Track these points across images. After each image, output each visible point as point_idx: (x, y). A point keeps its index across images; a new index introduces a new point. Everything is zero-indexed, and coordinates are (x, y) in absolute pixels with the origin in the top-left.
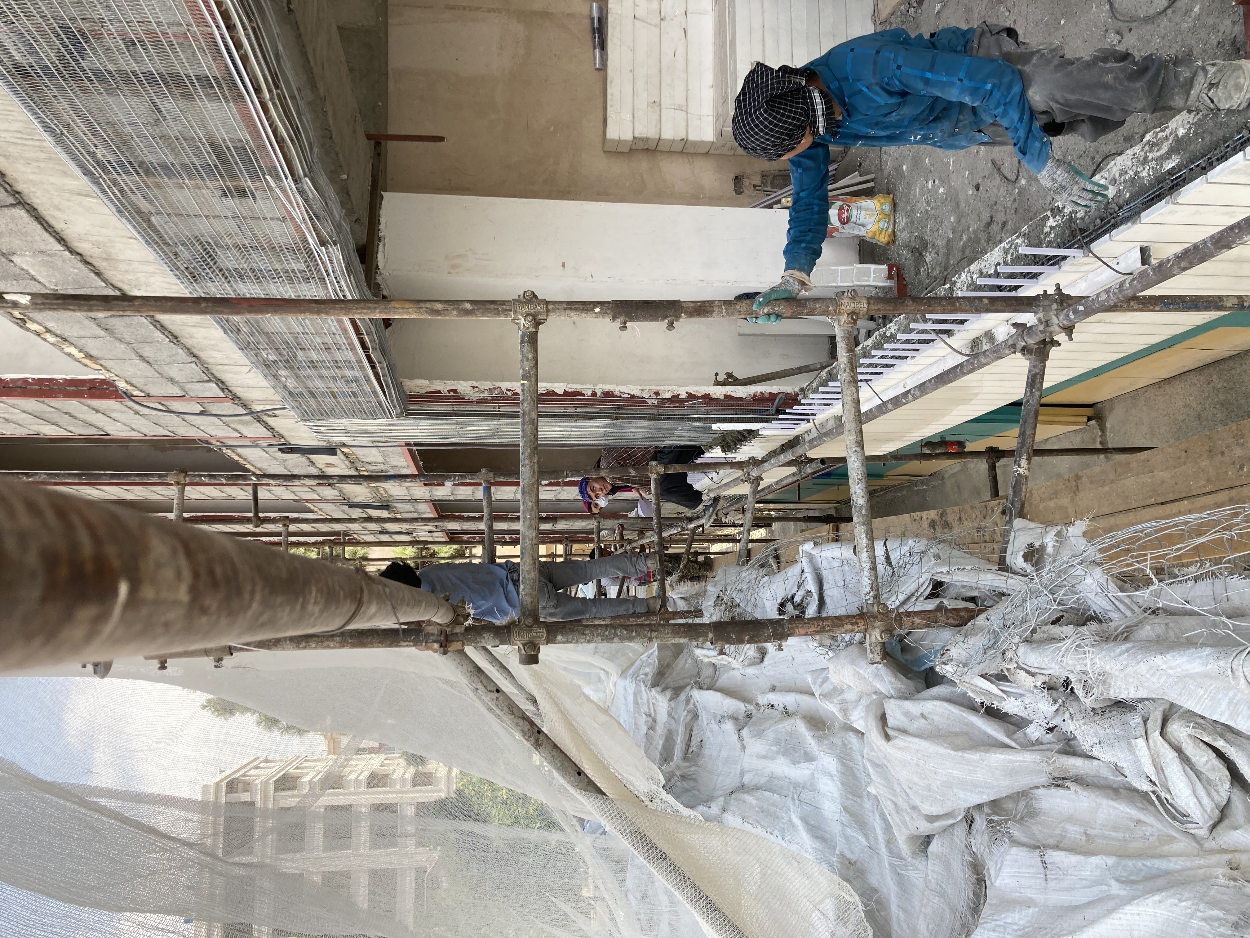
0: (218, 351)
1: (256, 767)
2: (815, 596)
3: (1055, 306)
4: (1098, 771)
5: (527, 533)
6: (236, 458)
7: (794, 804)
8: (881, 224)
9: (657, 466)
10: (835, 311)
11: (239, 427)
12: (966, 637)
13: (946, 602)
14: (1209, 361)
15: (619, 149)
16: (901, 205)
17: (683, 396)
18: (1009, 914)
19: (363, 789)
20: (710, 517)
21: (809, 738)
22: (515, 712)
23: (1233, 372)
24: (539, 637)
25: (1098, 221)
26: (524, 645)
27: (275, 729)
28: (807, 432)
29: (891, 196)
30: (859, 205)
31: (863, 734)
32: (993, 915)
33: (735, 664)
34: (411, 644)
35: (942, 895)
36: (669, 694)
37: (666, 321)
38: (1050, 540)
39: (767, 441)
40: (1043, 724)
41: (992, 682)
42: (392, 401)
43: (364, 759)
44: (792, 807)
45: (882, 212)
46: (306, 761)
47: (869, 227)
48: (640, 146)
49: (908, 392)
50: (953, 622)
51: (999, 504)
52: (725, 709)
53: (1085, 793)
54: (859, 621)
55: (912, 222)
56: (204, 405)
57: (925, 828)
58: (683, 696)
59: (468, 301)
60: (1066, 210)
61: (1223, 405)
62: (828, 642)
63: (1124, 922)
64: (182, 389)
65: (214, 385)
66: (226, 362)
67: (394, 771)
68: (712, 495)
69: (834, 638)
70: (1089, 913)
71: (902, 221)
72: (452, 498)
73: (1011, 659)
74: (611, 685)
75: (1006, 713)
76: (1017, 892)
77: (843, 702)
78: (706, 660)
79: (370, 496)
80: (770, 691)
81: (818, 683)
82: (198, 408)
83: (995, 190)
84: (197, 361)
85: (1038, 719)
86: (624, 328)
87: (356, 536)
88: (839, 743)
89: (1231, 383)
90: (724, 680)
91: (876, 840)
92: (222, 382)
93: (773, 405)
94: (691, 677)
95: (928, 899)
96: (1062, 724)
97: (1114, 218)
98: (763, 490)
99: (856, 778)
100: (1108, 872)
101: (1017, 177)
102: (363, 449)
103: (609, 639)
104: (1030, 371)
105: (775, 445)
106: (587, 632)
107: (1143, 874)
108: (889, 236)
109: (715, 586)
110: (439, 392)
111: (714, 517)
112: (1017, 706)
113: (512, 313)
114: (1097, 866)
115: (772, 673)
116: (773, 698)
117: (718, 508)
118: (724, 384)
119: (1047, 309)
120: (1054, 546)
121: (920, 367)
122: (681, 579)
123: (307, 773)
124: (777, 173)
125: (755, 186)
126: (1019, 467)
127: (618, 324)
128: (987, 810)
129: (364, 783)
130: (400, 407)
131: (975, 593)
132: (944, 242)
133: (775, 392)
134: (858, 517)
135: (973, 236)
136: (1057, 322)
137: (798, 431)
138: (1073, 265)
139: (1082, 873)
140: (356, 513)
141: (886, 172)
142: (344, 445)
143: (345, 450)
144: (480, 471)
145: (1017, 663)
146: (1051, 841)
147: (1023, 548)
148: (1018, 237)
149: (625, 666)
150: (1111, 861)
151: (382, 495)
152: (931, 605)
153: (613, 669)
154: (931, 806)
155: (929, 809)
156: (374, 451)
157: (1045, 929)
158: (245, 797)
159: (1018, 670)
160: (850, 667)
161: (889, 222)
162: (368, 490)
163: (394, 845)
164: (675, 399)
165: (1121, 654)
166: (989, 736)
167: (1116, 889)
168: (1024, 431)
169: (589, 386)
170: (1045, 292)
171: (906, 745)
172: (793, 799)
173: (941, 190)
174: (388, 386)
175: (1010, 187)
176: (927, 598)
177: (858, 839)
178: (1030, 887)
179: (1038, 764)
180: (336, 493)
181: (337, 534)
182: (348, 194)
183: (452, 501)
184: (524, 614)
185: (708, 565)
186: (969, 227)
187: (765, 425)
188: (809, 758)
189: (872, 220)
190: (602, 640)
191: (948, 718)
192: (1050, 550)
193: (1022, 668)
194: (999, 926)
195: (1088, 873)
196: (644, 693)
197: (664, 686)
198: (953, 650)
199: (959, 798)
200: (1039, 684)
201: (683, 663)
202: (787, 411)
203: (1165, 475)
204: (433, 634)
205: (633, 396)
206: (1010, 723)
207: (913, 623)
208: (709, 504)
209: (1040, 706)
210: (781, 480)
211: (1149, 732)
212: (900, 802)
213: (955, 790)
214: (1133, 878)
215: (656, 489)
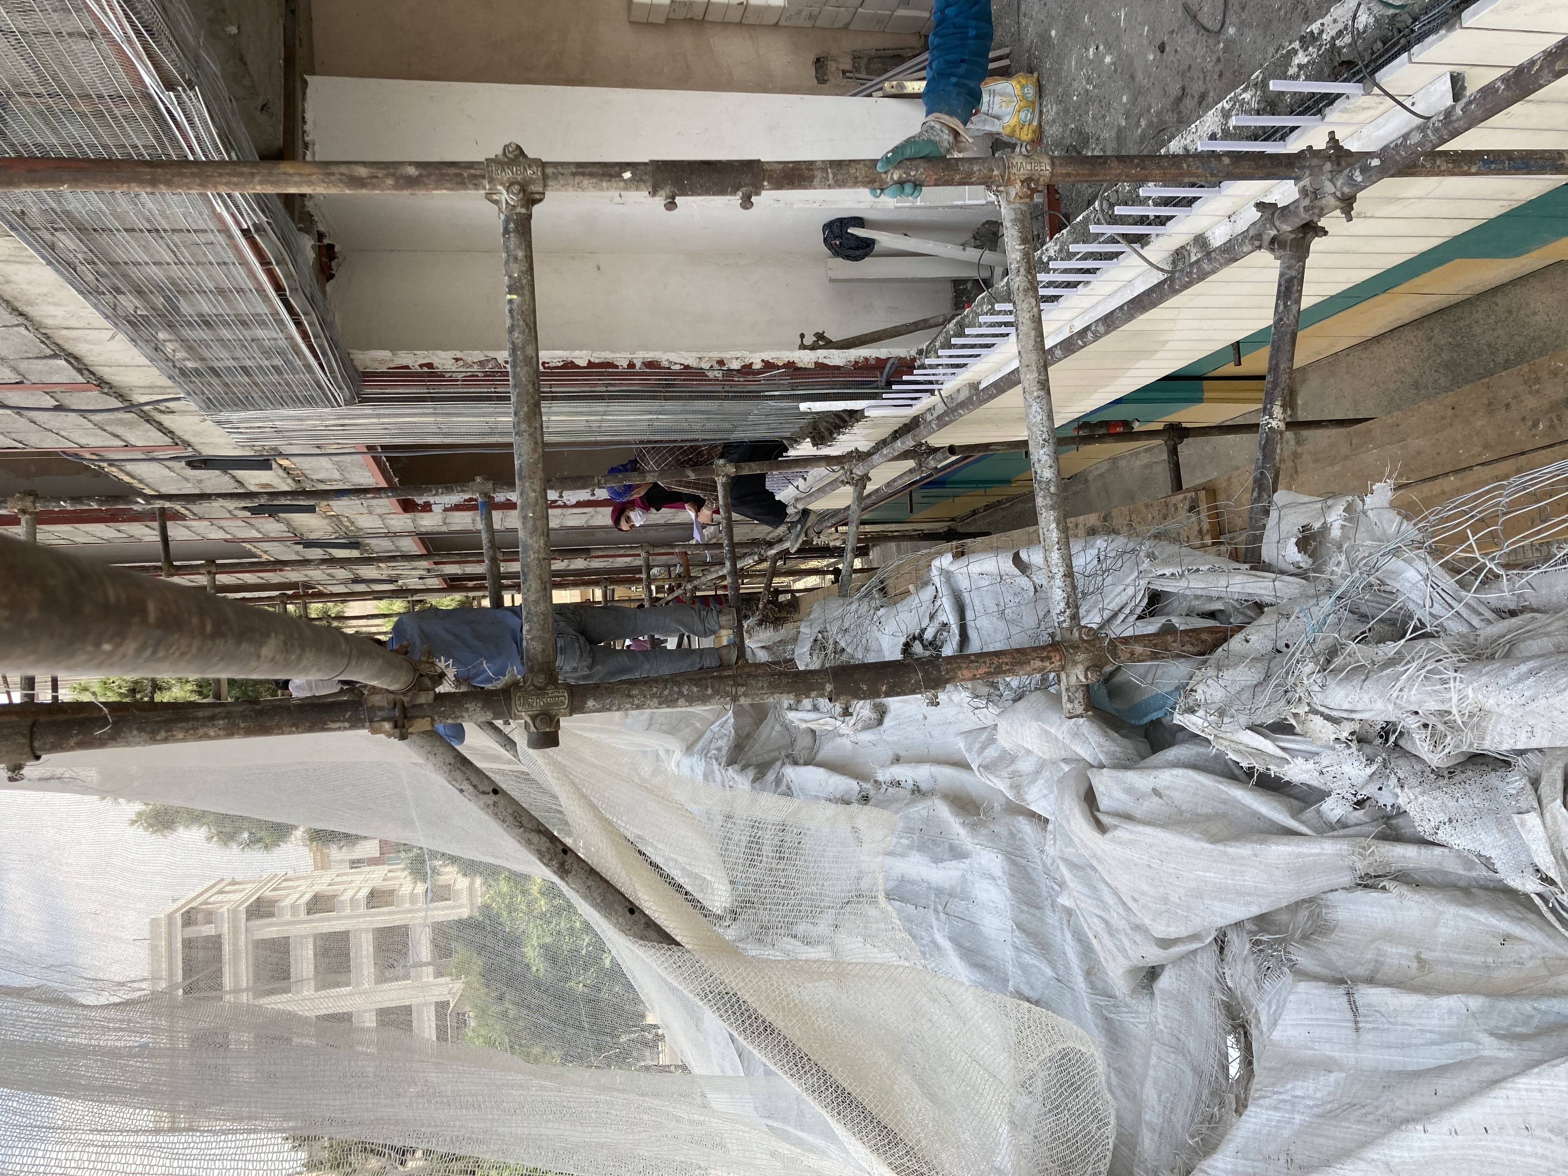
0: (57, 305)
1: (221, 892)
2: (955, 629)
3: (1328, 166)
4: (1440, 864)
5: (530, 541)
6: (127, 479)
7: (938, 919)
8: (1022, 115)
9: (725, 465)
10: (1003, 177)
11: (119, 430)
12: (1219, 670)
13: (1175, 621)
14: (1430, 310)
15: (652, 19)
16: (1049, 87)
17: (758, 365)
18: (1299, 1083)
19: (362, 910)
20: (798, 536)
21: (957, 825)
22: (525, 822)
23: (1462, 323)
24: (556, 704)
25: (1379, 44)
26: (534, 718)
27: (234, 846)
28: (929, 410)
29: (1036, 75)
30: (992, 88)
31: (1047, 821)
32: (1274, 1085)
33: (844, 729)
34: (347, 725)
35: (1179, 1049)
36: (751, 773)
37: (740, 193)
38: (1336, 517)
39: (874, 426)
40: (1347, 796)
41: (1265, 737)
42: (335, 379)
43: (361, 873)
44: (935, 923)
45: (1024, 97)
46: (285, 880)
47: (1006, 119)
48: (681, 14)
49: (1088, 328)
50: (1191, 649)
51: (1185, 499)
52: (831, 789)
53: (1417, 897)
54: (1052, 654)
55: (1066, 110)
56: (57, 396)
57: (1153, 955)
58: (771, 776)
59: (411, 163)
60: (1324, 36)
61: (1447, 367)
62: (985, 690)
63: (1514, 1103)
64: (14, 369)
65: (63, 362)
66: (73, 323)
67: (401, 885)
68: (800, 506)
69: (994, 686)
70: (1447, 1085)
71: (1051, 110)
72: (444, 529)
73: (1300, 699)
74: (673, 765)
75: (1288, 783)
76: (1307, 1048)
77: (1015, 775)
78: (804, 726)
79: (330, 529)
80: (892, 763)
81: (975, 749)
82: (51, 403)
83: (1189, 49)
84: (26, 322)
85: (1341, 788)
86: (671, 205)
87: (321, 588)
88: (1003, 831)
89: (1458, 338)
90: (826, 751)
91: (1068, 968)
92: (76, 358)
93: (882, 374)
94: (779, 749)
95: (1159, 1058)
96: (1377, 795)
97: (1404, 36)
98: (869, 495)
99: (1031, 881)
100: (1471, 1021)
101: (1223, 25)
102: (310, 459)
103: (671, 702)
104: (1281, 275)
105: (885, 432)
106: (634, 692)
107: (1535, 1022)
108: (1034, 132)
109: (811, 625)
110: (407, 367)
111: (803, 538)
112: (1307, 771)
113: (486, 182)
114: (1450, 1011)
115: (895, 738)
116: (901, 772)
117: (808, 524)
118: (813, 348)
119: (1316, 172)
120: (1343, 527)
121: (1095, 300)
122: (760, 624)
123: (288, 895)
124: (873, 53)
125: (844, 72)
126: (1271, 417)
127: (659, 201)
128: (1249, 926)
129: (363, 903)
130: (349, 388)
131: (1218, 606)
132: (1113, 134)
133: (883, 357)
134: (1044, 497)
135: (1155, 120)
136: (1333, 190)
137: (918, 408)
138: (1345, 111)
139: (1424, 1021)
140: (316, 553)
141: (1027, 43)
142: (281, 454)
143: (285, 463)
144: (474, 480)
145: (1309, 704)
146: (1361, 971)
147: (1295, 531)
148: (1245, 90)
149: (692, 739)
150: (1475, 1003)
151: (347, 528)
152: (1152, 626)
153: (676, 747)
154: (1168, 925)
155: (1161, 930)
156: (324, 462)
157: (1363, 1107)
158: (208, 930)
159: (1311, 716)
160: (1035, 724)
161: (1033, 111)
162: (326, 521)
163: (407, 977)
164: (747, 370)
165: (1519, 680)
166: (1260, 817)
167: (1490, 1048)
168: (1277, 364)
169: (623, 355)
170: (1311, 147)
171: (1132, 837)
172: (936, 911)
173: (1108, 59)
174: (324, 354)
175: (1211, 41)
176: (1140, 618)
177: (1039, 969)
178: (1329, 1040)
179: (1342, 857)
180: (282, 527)
181: (294, 585)
182: (242, 59)
183: (444, 533)
184: (531, 670)
185: (794, 605)
186: (1150, 107)
187: (872, 402)
188: (957, 853)
189: (1010, 109)
190: (660, 704)
191: (1195, 794)
192: (1336, 532)
193: (1316, 712)
194: (1285, 1101)
195: (1435, 1022)
196: (717, 773)
197: (744, 762)
198: (1200, 688)
199: (1213, 913)
200: (1345, 734)
201: (770, 731)
202: (905, 378)
203: (1421, 443)
204: (381, 708)
205: (687, 367)
206: (1290, 796)
207: (1132, 654)
208: (795, 519)
209: (1346, 768)
210: (894, 480)
211: (1544, 802)
212: (1116, 921)
213: (1207, 902)
214: (1518, 1030)
215: (725, 497)
